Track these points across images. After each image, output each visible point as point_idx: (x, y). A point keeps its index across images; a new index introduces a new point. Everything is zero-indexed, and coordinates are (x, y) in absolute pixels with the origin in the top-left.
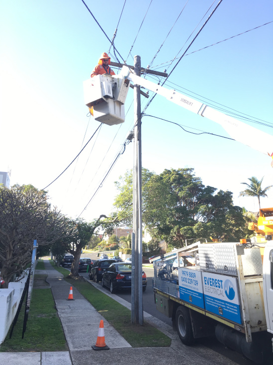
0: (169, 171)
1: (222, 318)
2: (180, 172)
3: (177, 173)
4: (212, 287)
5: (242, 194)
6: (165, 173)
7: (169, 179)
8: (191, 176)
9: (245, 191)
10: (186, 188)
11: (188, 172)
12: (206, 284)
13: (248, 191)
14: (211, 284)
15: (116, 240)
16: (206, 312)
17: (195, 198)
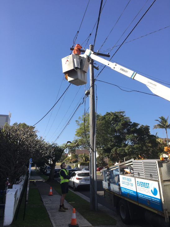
0: (110, 113)
1: (149, 207)
2: (117, 114)
3: (115, 114)
4: (142, 187)
5: (155, 127)
6: (107, 115)
7: (110, 118)
8: (123, 116)
9: (158, 125)
10: (120, 124)
11: (121, 114)
12: (138, 185)
13: (159, 125)
14: (142, 185)
15: (76, 156)
16: (138, 203)
17: (126, 130)
